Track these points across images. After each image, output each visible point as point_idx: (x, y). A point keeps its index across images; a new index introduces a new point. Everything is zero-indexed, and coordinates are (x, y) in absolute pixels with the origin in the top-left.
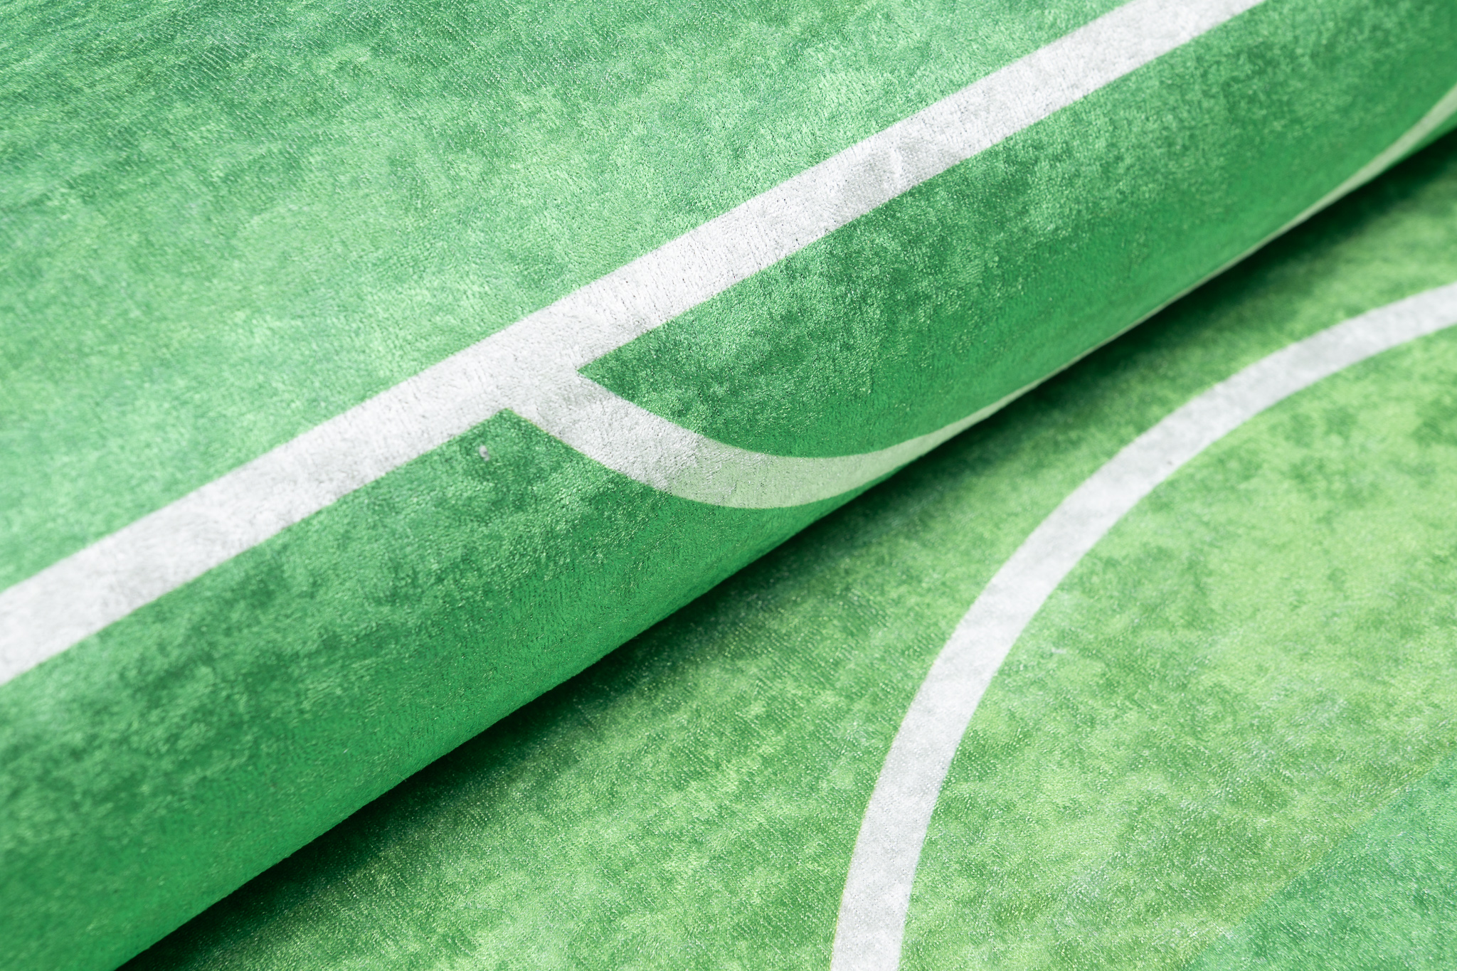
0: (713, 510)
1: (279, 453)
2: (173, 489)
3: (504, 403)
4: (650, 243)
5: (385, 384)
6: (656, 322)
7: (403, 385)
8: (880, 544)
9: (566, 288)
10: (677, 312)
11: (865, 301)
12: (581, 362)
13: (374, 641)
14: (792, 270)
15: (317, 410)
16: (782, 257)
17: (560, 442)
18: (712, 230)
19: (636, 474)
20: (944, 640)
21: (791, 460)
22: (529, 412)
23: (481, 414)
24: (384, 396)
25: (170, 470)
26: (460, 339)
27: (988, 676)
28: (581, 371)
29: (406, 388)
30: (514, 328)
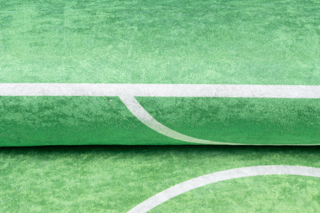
0: (155, 132)
1: (77, 84)
2: (58, 81)
3: (118, 95)
4: (158, 82)
5: (100, 82)
6: (152, 96)
7: (103, 84)
8: (203, 155)
9: (139, 83)
10: (157, 96)
11: (196, 111)
12: (135, 95)
13: (81, 120)
14: (183, 99)
15: (87, 81)
16: (182, 96)
17: (126, 106)
18: (171, 86)
19: (139, 118)
20: (195, 177)
21: (174, 131)
22: (122, 99)
23: (113, 95)
24: (99, 84)
25: (60, 78)
26: (117, 82)
27: (196, 187)
28: (134, 97)
29: (103, 85)
30: (126, 84)
